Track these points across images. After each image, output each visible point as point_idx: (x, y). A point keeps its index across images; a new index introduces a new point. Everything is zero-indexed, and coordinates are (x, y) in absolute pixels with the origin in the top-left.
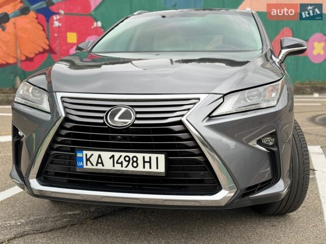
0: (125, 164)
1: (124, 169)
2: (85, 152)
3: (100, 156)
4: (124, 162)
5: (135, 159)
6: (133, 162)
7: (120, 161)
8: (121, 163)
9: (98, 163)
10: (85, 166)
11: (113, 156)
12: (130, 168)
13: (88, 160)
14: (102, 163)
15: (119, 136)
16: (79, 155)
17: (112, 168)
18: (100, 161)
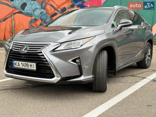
0: (25, 66)
1: (25, 68)
2: (15, 61)
3: (19, 63)
4: (25, 65)
5: (28, 65)
6: (27, 65)
7: (24, 65)
8: (24, 66)
9: (18, 65)
10: (15, 66)
11: (22, 63)
12: (27, 68)
13: (16, 64)
15: (23, 56)
16: (13, 62)
17: (22, 67)
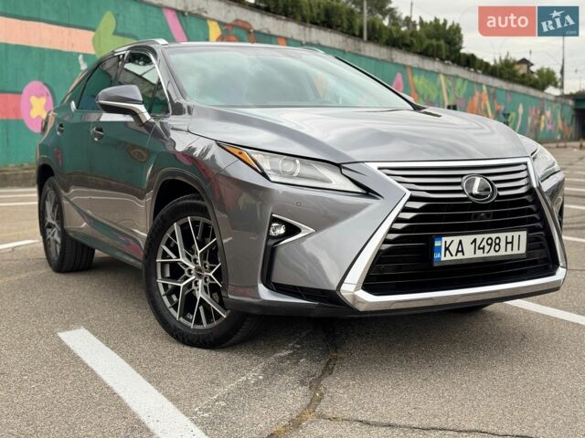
1: (485, 255)
2: (444, 239)
3: (460, 242)
4: (486, 246)
5: (497, 241)
6: (496, 244)
7: (481, 246)
8: (483, 248)
9: (458, 251)
11: (475, 241)
12: (492, 253)
13: (447, 249)
14: (462, 251)
15: (482, 213)
16: (437, 244)
17: (473, 256)
18: (460, 249)
